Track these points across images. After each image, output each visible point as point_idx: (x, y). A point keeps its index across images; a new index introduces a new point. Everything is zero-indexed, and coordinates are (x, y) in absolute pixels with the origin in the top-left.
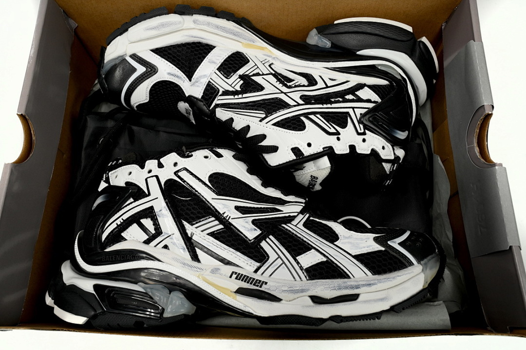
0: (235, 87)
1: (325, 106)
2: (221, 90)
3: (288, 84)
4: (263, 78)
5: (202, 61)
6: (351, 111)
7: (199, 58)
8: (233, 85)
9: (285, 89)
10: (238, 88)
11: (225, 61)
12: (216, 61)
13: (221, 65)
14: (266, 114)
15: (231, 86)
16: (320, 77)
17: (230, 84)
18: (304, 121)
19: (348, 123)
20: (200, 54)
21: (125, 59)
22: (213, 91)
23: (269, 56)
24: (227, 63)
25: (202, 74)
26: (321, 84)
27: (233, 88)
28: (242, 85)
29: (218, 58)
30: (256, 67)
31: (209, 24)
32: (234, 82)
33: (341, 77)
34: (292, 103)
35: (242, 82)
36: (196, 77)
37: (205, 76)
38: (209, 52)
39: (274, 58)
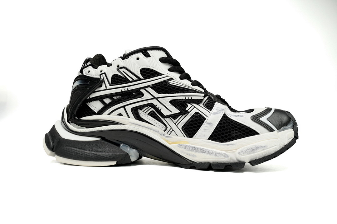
0: (191, 106)
1: (126, 89)
2: (201, 105)
3: (152, 109)
4: (171, 112)
5: (218, 125)
6: (109, 87)
7: (220, 127)
8: (193, 107)
9: (155, 102)
10: (189, 105)
11: (200, 127)
12: (207, 125)
13: (203, 122)
14: (168, 82)
15: (195, 107)
16: (129, 117)
17: (195, 108)
18: (141, 76)
19: (111, 79)
20: (220, 131)
21: (278, 129)
22: (207, 105)
23: (167, 137)
24: (199, 124)
25: (216, 115)
26: (129, 108)
27: (193, 106)
28: (187, 107)
29: (206, 128)
30: (176, 124)
31: (216, 154)
32: (193, 109)
33: (114, 117)
34: (149, 89)
35: (187, 109)
36: (221, 113)
37: (215, 114)
38: (213, 133)
39: (163, 135)
